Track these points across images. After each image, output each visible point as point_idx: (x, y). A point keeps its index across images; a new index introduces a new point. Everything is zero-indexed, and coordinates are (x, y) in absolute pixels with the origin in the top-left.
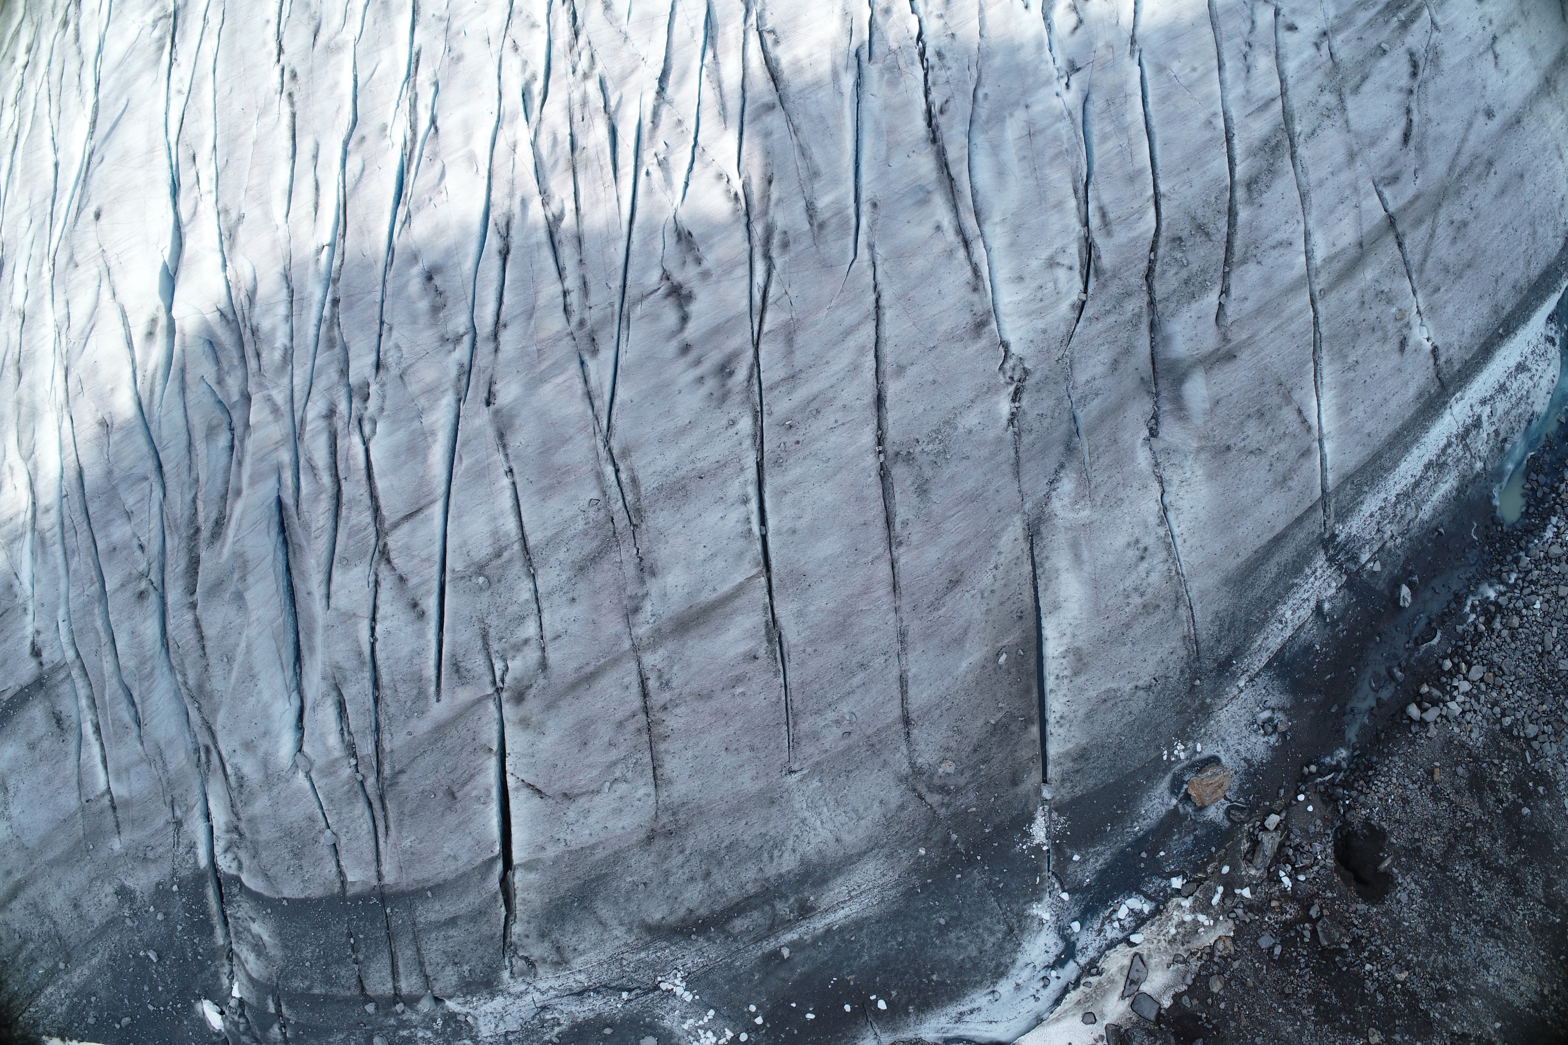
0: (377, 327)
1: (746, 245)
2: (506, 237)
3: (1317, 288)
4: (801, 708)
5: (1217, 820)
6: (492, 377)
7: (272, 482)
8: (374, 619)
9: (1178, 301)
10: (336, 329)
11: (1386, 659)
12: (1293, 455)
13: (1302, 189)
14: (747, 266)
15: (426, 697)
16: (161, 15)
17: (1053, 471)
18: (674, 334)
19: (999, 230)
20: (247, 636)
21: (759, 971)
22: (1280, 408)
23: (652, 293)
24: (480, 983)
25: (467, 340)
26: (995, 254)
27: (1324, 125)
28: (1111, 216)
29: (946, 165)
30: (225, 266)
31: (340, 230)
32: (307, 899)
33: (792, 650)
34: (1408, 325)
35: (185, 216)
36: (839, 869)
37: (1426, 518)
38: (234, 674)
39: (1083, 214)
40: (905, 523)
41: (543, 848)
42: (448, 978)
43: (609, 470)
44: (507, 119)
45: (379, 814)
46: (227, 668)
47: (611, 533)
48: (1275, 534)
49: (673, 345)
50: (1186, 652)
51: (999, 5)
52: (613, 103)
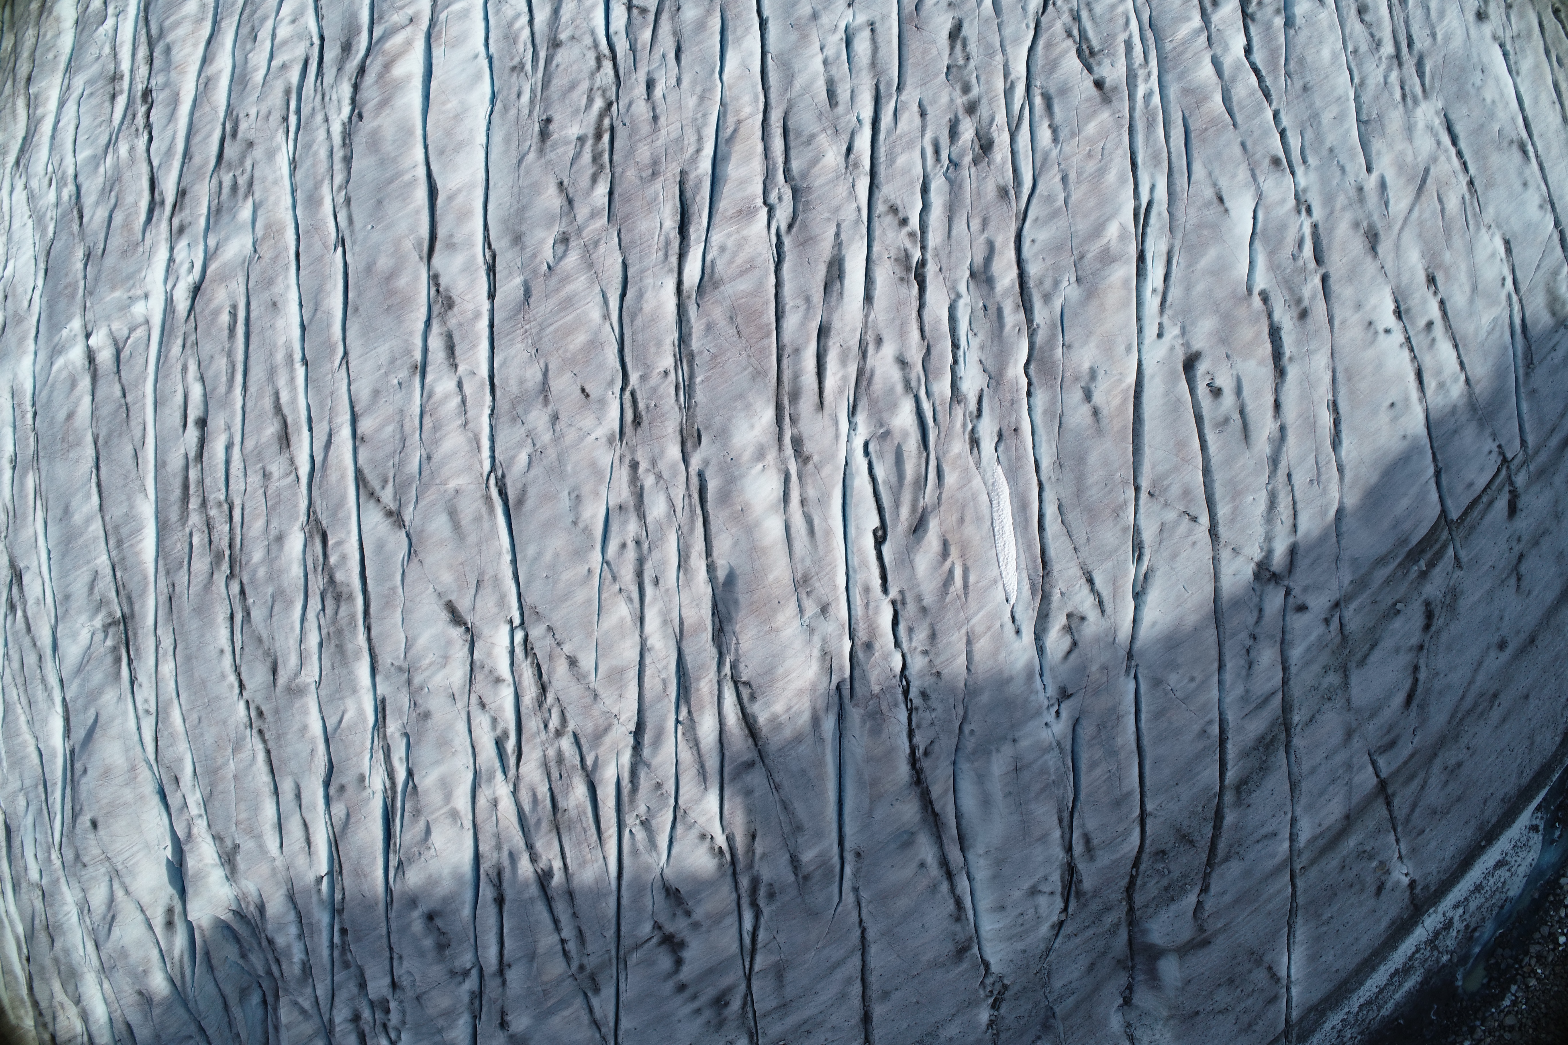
0: (387, 954)
1: (734, 896)
2: (499, 889)
3: (1299, 867)
6: (502, 1007)
9: (1157, 906)
10: (349, 954)
12: (1259, 1006)
13: (1293, 778)
14: (736, 913)
16: (109, 621)
18: (669, 976)
19: (982, 862)
22: (1250, 971)
23: (646, 942)
25: (474, 973)
26: (978, 885)
27: (1324, 709)
28: (1096, 842)
29: (931, 802)
30: (230, 882)
31: (336, 867)
34: (1387, 873)
35: (181, 834)
37: (1387, 1014)
39: (1067, 840)
44: (484, 777)
49: (669, 987)
51: (989, 634)
52: (589, 761)
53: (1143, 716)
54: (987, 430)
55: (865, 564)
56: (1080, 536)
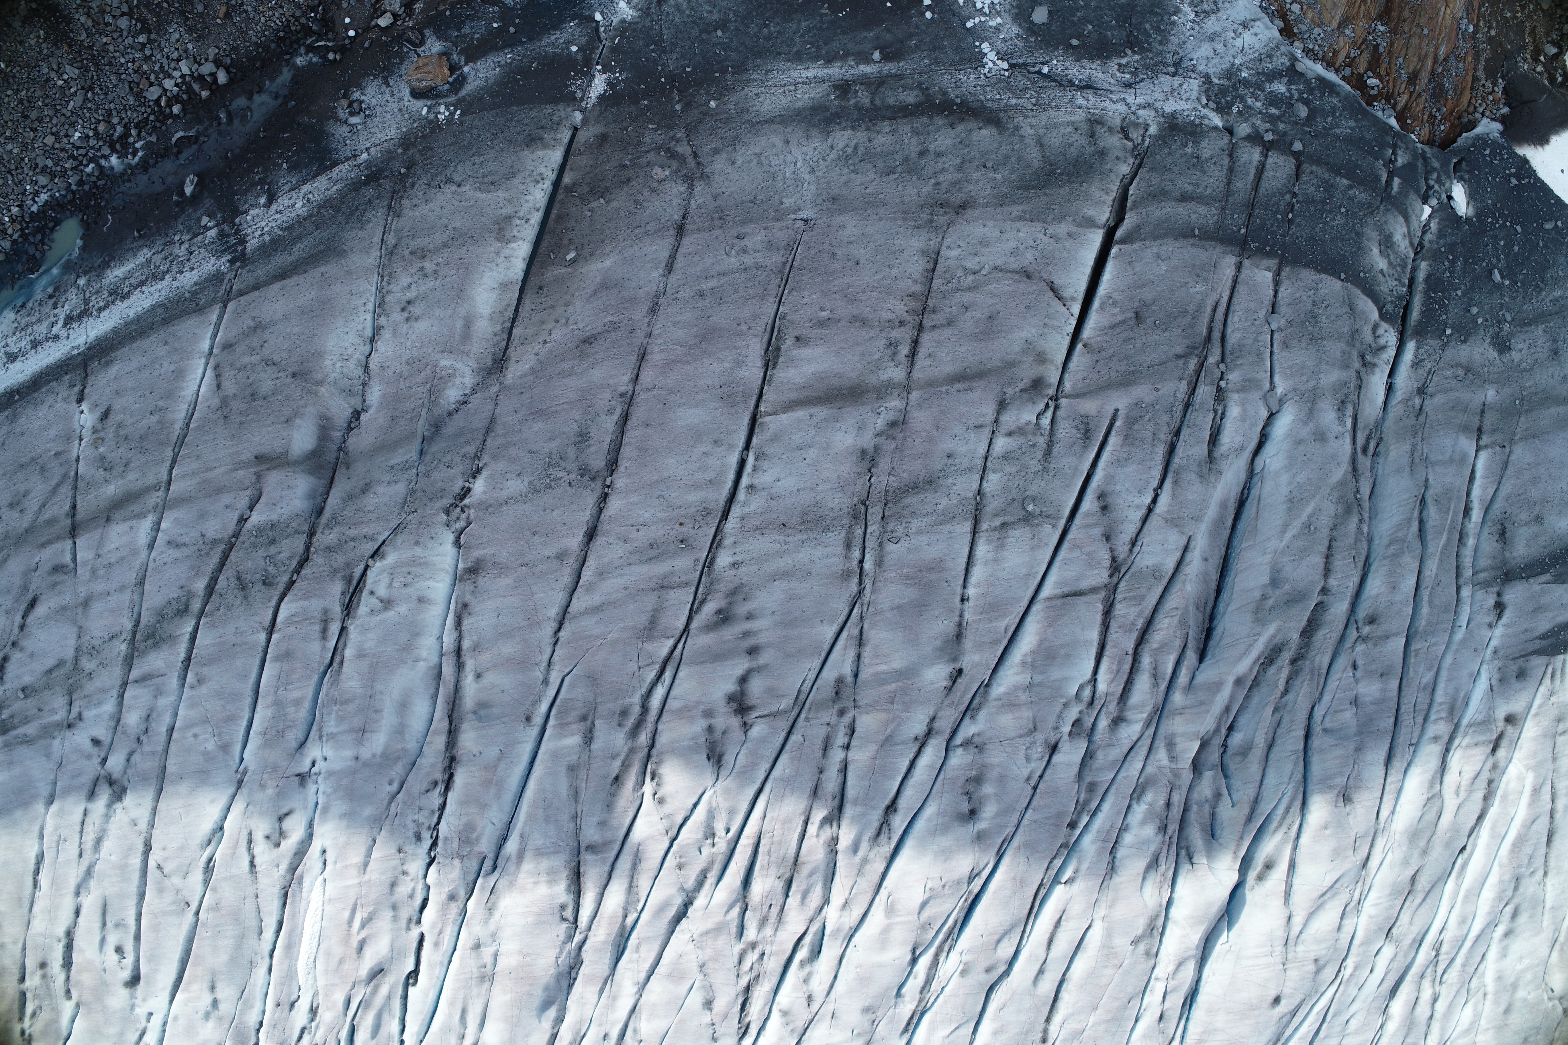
0: (1040, 786)
1: (660, 727)
2: (885, 823)
3: (160, 494)
4: (773, 277)
5: (434, 38)
6: (947, 696)
7: (1200, 678)
8: (1150, 510)
9: (288, 527)
10: (1081, 800)
11: (229, 134)
12: (240, 349)
13: (140, 590)
14: (667, 707)
15: (1127, 417)
17: (460, 413)
18: (758, 669)
19: (424, 654)
20: (1282, 541)
21: (910, 47)
22: (235, 395)
23: (764, 716)
24: (1181, 131)
25: (958, 740)
26: (436, 632)
27: (100, 642)
28: (317, 627)
29: (450, 732)
30: (1170, 902)
31: (1042, 893)
32: (1319, 272)
33: (760, 333)
34: (95, 431)
36: (797, 115)
37: (146, 250)
38: (1309, 510)
39: (343, 639)
40: (610, 412)
41: (1069, 235)
42: (1210, 147)
43: (868, 565)
44: (842, 935)
45: (1218, 325)
46: (1313, 519)
47: (889, 505)
48: (282, 282)
49: (763, 659)
50: (403, 202)
51: (348, 863)
52: (736, 911)
53: (244, 723)
54: (300, 1016)
55: (431, 966)
56: (250, 904)
